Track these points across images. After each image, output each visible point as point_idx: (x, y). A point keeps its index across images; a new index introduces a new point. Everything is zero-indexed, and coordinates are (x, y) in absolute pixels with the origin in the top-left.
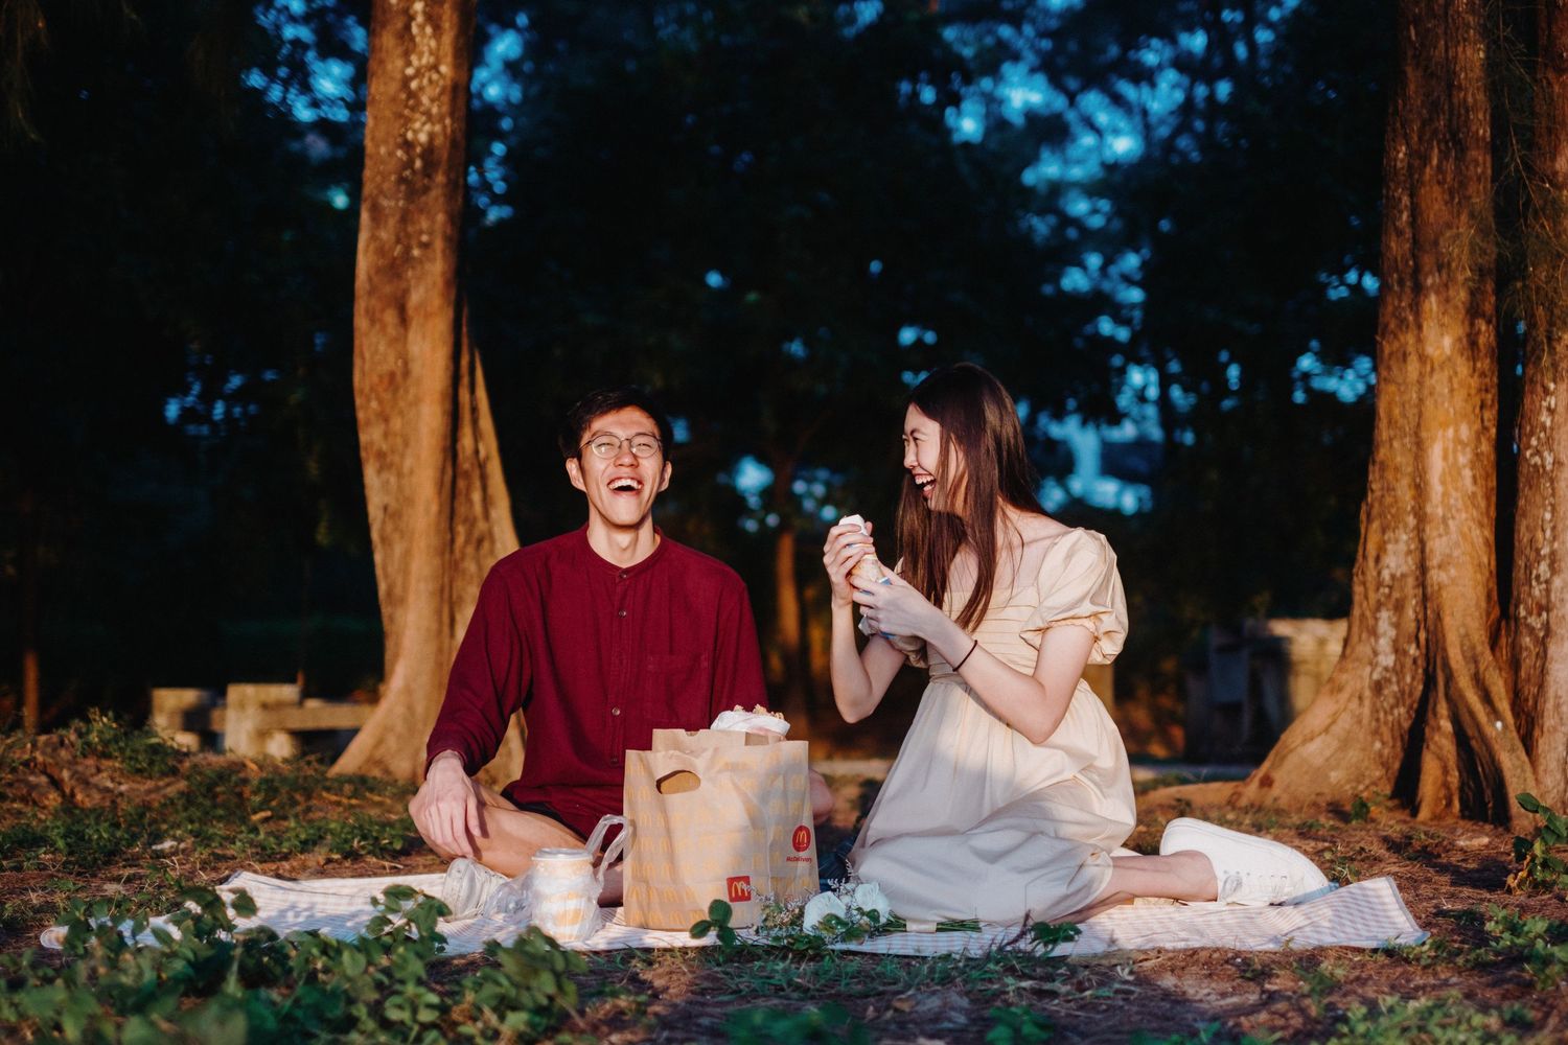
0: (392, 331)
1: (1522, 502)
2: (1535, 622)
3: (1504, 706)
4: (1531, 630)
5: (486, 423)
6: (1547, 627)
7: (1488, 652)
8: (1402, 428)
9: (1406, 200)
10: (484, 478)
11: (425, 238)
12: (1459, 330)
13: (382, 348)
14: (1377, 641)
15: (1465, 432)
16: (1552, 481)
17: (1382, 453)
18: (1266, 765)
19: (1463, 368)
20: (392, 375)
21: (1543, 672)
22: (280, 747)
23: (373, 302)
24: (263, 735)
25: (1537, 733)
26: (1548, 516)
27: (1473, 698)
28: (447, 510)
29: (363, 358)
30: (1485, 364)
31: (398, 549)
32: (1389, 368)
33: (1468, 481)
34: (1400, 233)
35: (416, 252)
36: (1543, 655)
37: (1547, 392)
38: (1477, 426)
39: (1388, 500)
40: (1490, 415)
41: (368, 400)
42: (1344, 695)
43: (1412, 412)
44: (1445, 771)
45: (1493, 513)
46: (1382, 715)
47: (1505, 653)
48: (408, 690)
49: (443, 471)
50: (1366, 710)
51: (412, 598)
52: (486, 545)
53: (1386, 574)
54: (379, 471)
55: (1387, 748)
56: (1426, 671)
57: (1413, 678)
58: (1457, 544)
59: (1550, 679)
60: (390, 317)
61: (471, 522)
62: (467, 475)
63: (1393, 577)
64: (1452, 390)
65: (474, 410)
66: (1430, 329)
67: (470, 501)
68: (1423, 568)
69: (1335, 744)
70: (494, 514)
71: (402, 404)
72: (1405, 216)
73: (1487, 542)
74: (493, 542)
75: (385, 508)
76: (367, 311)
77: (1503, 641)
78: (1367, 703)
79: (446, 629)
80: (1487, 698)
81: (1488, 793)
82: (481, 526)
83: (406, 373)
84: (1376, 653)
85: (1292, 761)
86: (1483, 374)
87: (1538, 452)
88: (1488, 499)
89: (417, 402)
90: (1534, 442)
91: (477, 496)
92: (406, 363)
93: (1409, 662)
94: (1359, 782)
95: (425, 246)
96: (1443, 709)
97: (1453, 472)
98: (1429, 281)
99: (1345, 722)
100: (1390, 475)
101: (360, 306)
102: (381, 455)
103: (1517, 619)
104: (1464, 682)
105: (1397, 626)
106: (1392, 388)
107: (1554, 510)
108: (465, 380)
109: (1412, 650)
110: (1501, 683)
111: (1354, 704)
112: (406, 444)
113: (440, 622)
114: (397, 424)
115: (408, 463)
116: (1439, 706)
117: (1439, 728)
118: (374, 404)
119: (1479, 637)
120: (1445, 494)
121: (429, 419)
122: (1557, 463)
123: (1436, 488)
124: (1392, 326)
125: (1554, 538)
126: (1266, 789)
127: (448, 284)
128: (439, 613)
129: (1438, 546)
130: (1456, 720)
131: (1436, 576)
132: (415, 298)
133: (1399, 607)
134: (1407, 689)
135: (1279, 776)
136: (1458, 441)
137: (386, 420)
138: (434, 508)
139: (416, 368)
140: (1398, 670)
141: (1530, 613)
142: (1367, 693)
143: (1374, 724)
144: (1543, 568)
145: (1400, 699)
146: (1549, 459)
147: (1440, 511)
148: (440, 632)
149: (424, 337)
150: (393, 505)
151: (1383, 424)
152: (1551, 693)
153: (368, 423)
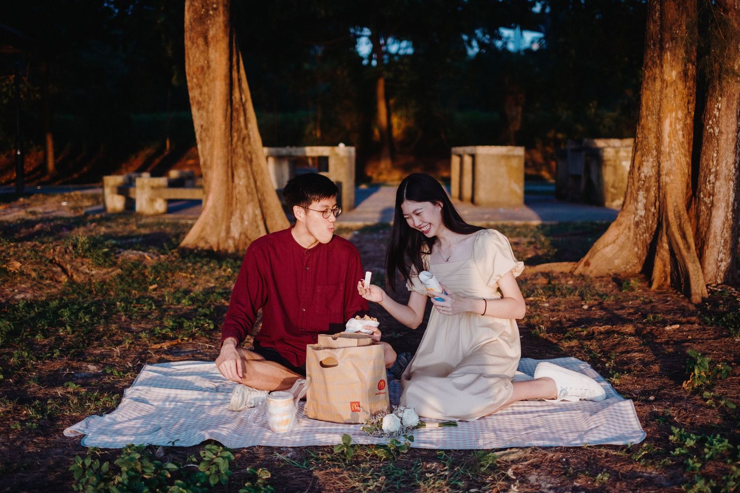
0: (201, 48)
1: (704, 148)
2: (707, 200)
3: (691, 240)
4: (706, 204)
5: (245, 85)
6: (712, 203)
7: (686, 214)
8: (652, 111)
9: (658, 7)
10: (245, 111)
11: (215, 6)
12: (680, 68)
13: (197, 55)
14: (637, 204)
15: (680, 114)
16: (718, 140)
17: (643, 121)
18: (587, 256)
19: (681, 86)
20: (203, 68)
21: (710, 222)
22: (160, 206)
23: (193, 34)
24: (152, 201)
25: (705, 247)
26: (715, 155)
27: (678, 236)
28: (229, 128)
29: (189, 58)
30: (690, 84)
31: (208, 144)
32: (647, 83)
33: (681, 137)
34: (655, 22)
35: (211, 12)
36: (710, 214)
37: (717, 101)
38: (686, 112)
39: (645, 143)
40: (692, 107)
41: (192, 78)
42: (622, 228)
43: (657, 104)
44: (665, 266)
45: (691, 150)
46: (638, 236)
47: (693, 212)
48: (214, 207)
49: (227, 110)
50: (632, 234)
51: (215, 167)
52: (247, 140)
53: (642, 175)
54: (199, 110)
55: (640, 251)
56: (658, 219)
57: (653, 222)
58: (674, 165)
59: (713, 225)
60: (201, 41)
61: (239, 131)
62: (237, 110)
63: (645, 177)
64: (675, 96)
65: (239, 80)
66: (667, 68)
67: (239, 121)
68: (659, 174)
69: (618, 248)
70: (250, 126)
71: (207, 80)
72: (657, 14)
73: (688, 164)
74: (249, 138)
75: (202, 126)
76: (190, 37)
77: (693, 206)
78: (632, 230)
79: (230, 179)
80: (684, 237)
81: (682, 279)
82: (244, 132)
83: (209, 67)
84: (637, 209)
85: (599, 255)
86: (689, 88)
87: (712, 127)
88: (689, 144)
89: (214, 80)
90: (710, 122)
91: (242, 119)
92: (208, 62)
93: (651, 214)
94: (627, 265)
95: (215, 9)
96: (665, 239)
97: (674, 132)
98: (667, 46)
99: (622, 239)
100: (646, 132)
101: (187, 35)
102: (199, 103)
103: (699, 198)
104: (674, 228)
105: (646, 198)
106: (648, 92)
107: (718, 153)
108: (235, 67)
109: (653, 210)
110: (690, 229)
111: (626, 231)
112: (210, 98)
113: (228, 176)
114: (205, 89)
115: (211, 107)
116: (663, 238)
117: (663, 247)
118: (195, 80)
119: (682, 207)
120: (670, 142)
121: (219, 87)
122: (720, 132)
123: (666, 139)
124: (650, 64)
125: (717, 165)
126: (587, 267)
127: (226, 26)
128: (227, 172)
129: (666, 165)
130: (670, 244)
131: (664, 179)
132: (211, 33)
133: (648, 190)
134: (650, 226)
135: (593, 262)
136: (677, 118)
137: (201, 87)
138: (223, 127)
139: (213, 65)
140: (646, 217)
141: (705, 196)
142: (632, 226)
143: (635, 240)
144: (712, 177)
145: (647, 230)
146: (717, 131)
147: (667, 150)
148: (227, 181)
149: (216, 51)
150: (205, 125)
151: (644, 108)
152: (712, 231)
153: (192, 88)
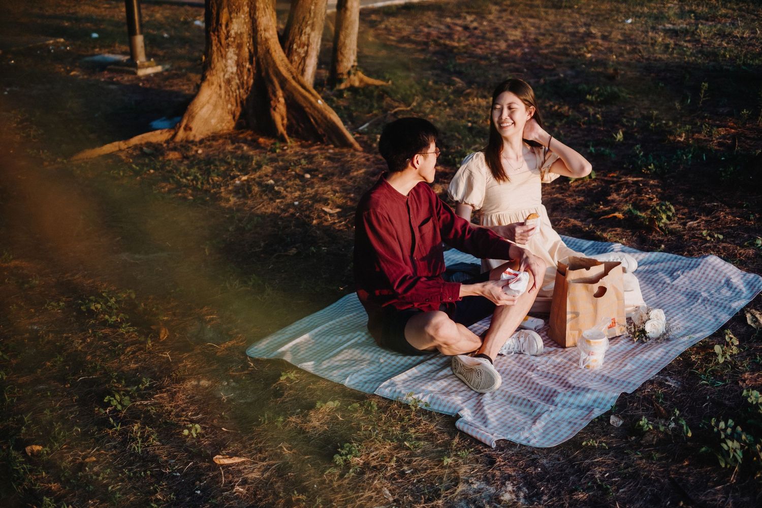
2: (302, 51)
4: (299, 54)
6: (307, 52)
14: (226, 61)
18: (186, 121)
27: (303, 90)
36: (303, 64)
42: (213, 87)
46: (231, 93)
50: (223, 92)
53: (233, 33)
55: (233, 107)
56: (256, 74)
57: (248, 77)
58: (270, 20)
59: (306, 73)
63: (236, 33)
68: (255, 30)
69: (211, 107)
78: (223, 88)
84: (226, 67)
85: (197, 119)
93: (246, 70)
94: (222, 122)
96: (280, 93)
99: (215, 98)
103: (290, 49)
104: (295, 83)
105: (238, 54)
107: (316, 5)
109: (248, 65)
111: (218, 90)
116: (278, 93)
125: (314, 17)
126: (188, 132)
130: (290, 99)
134: (245, 82)
135: (193, 125)
140: (239, 74)
141: (299, 47)
142: (223, 84)
143: (227, 97)
144: (308, 29)
145: (240, 86)
147: (262, 5)
